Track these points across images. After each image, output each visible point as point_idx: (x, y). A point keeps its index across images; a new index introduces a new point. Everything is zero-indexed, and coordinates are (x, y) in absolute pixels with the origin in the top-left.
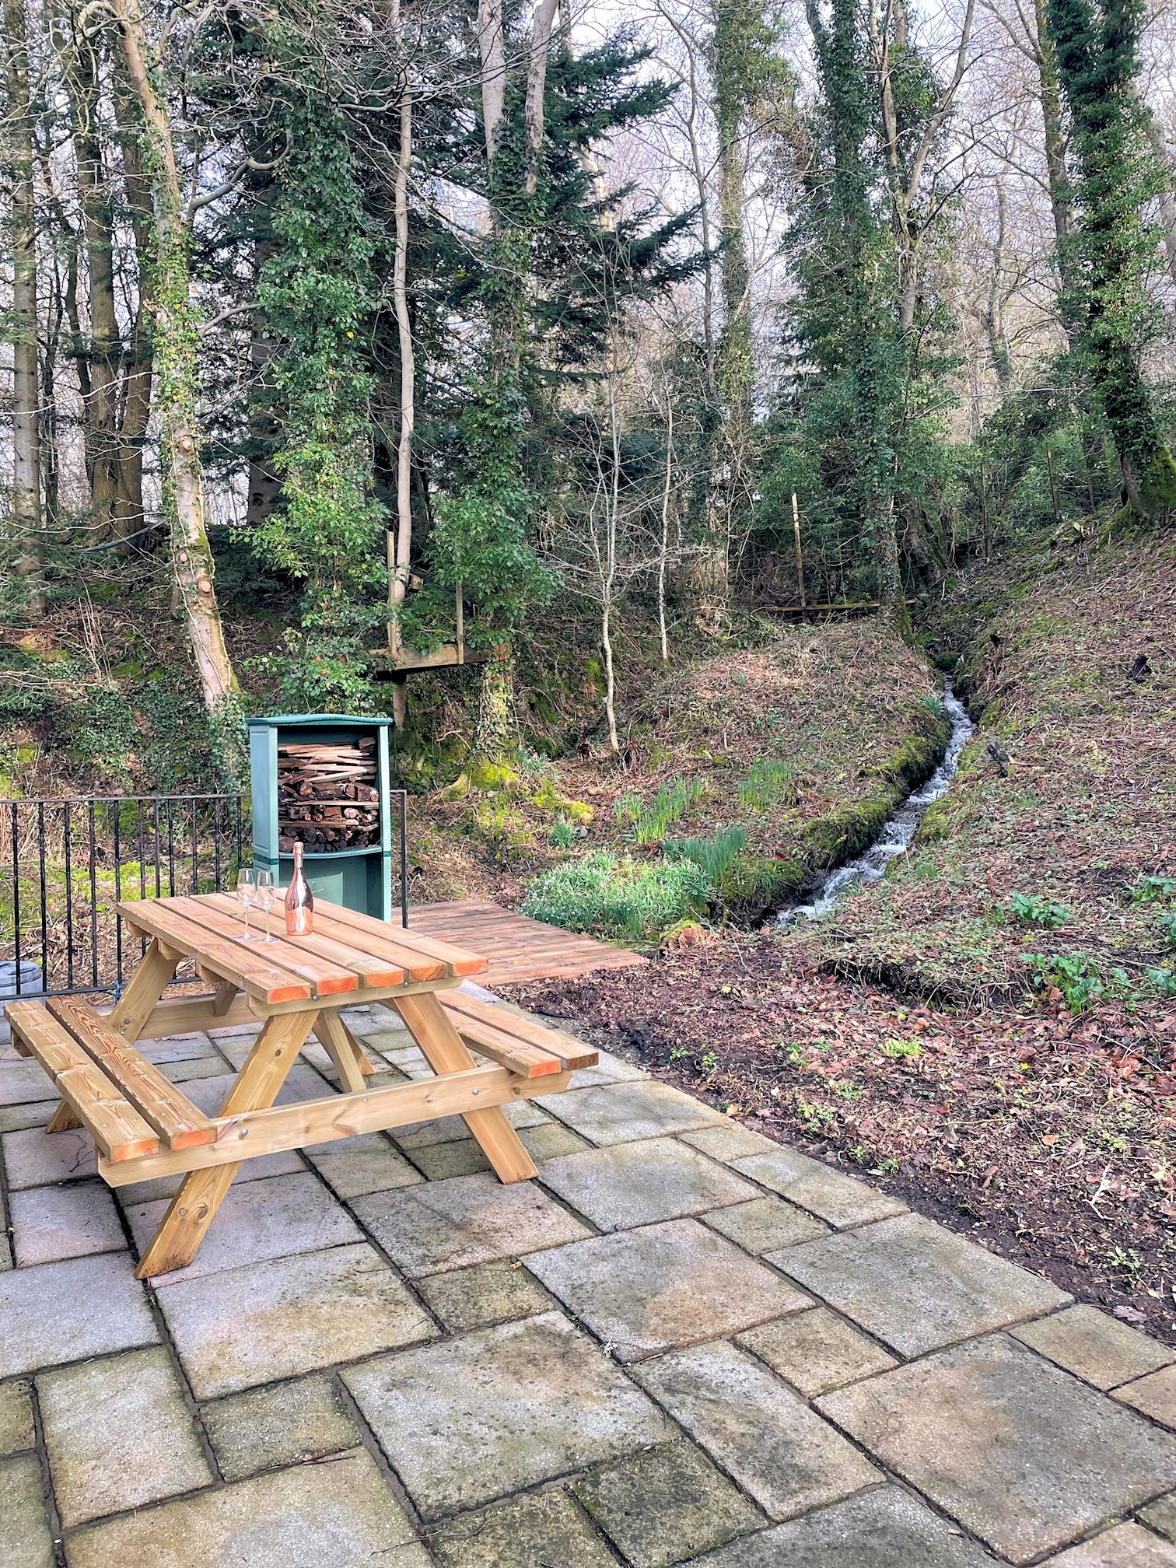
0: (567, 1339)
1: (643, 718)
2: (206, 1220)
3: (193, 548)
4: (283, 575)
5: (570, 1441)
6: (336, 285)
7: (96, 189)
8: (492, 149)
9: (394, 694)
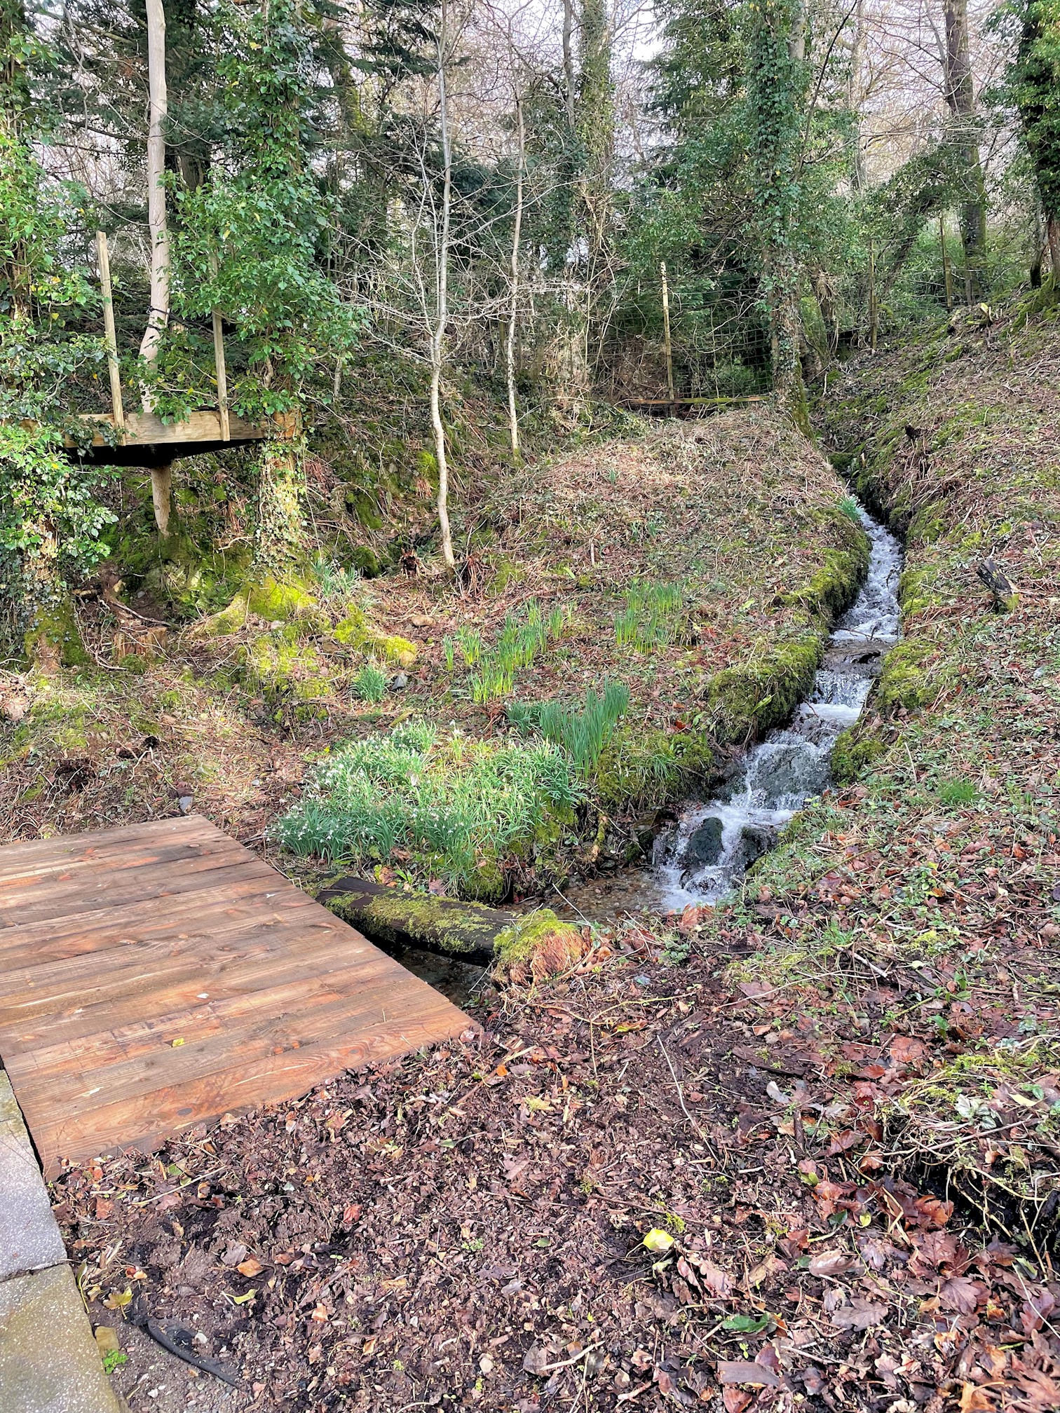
1: (485, 524)
9: (154, 486)
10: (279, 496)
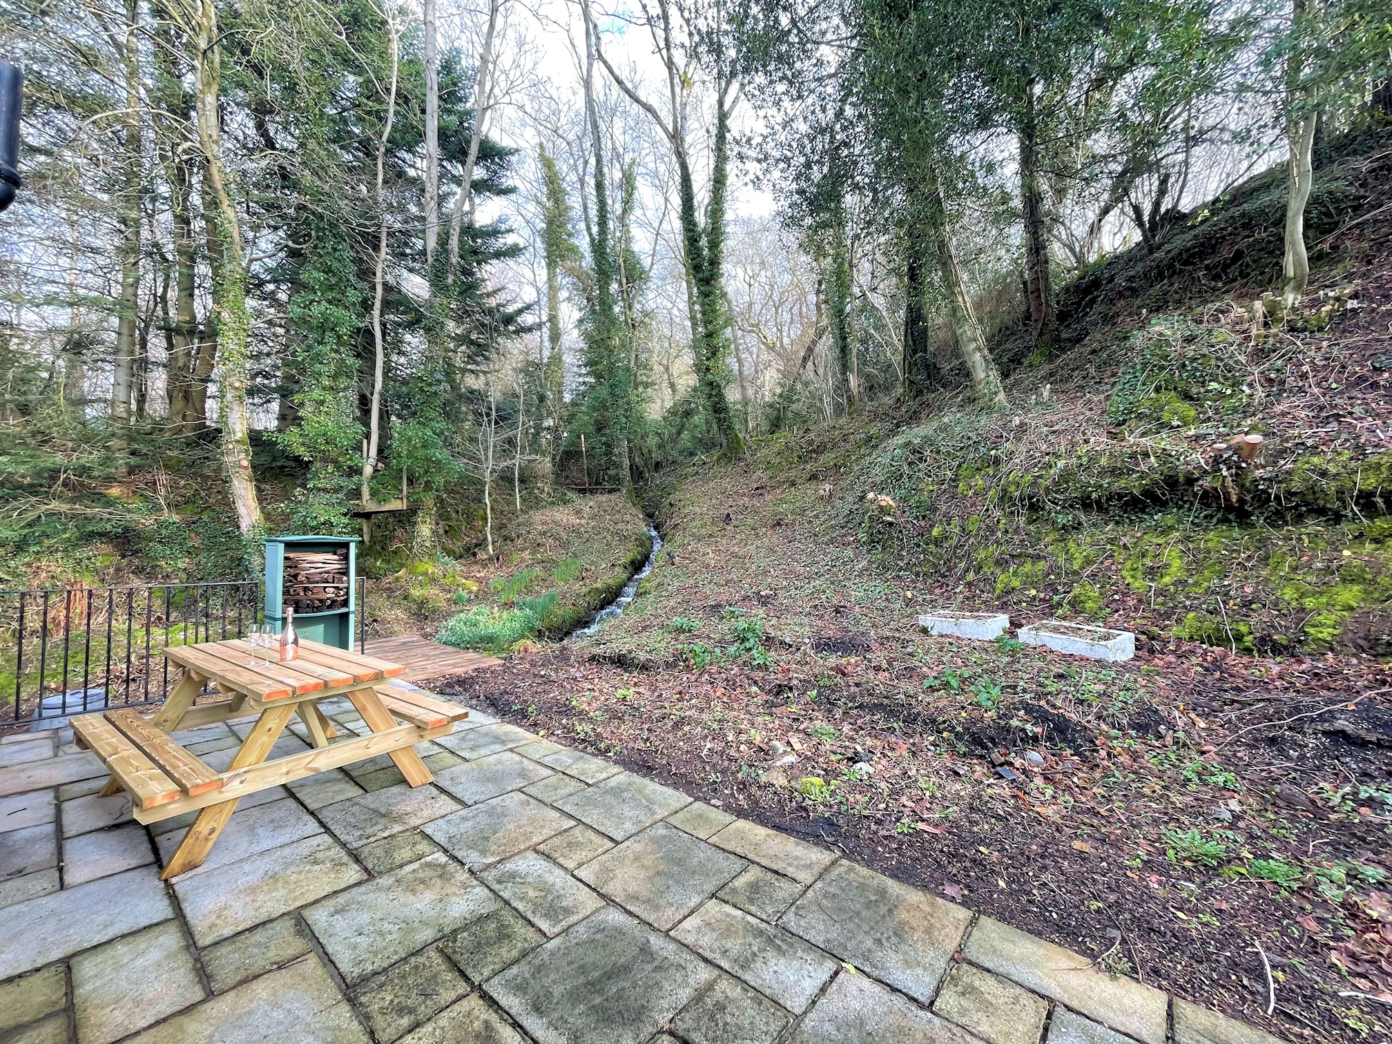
0: (444, 866)
1: (506, 538)
2: (215, 836)
3: (237, 442)
4: (297, 459)
5: (441, 921)
6: (337, 312)
7: (185, 241)
8: (430, 260)
9: (364, 525)
10: (423, 529)
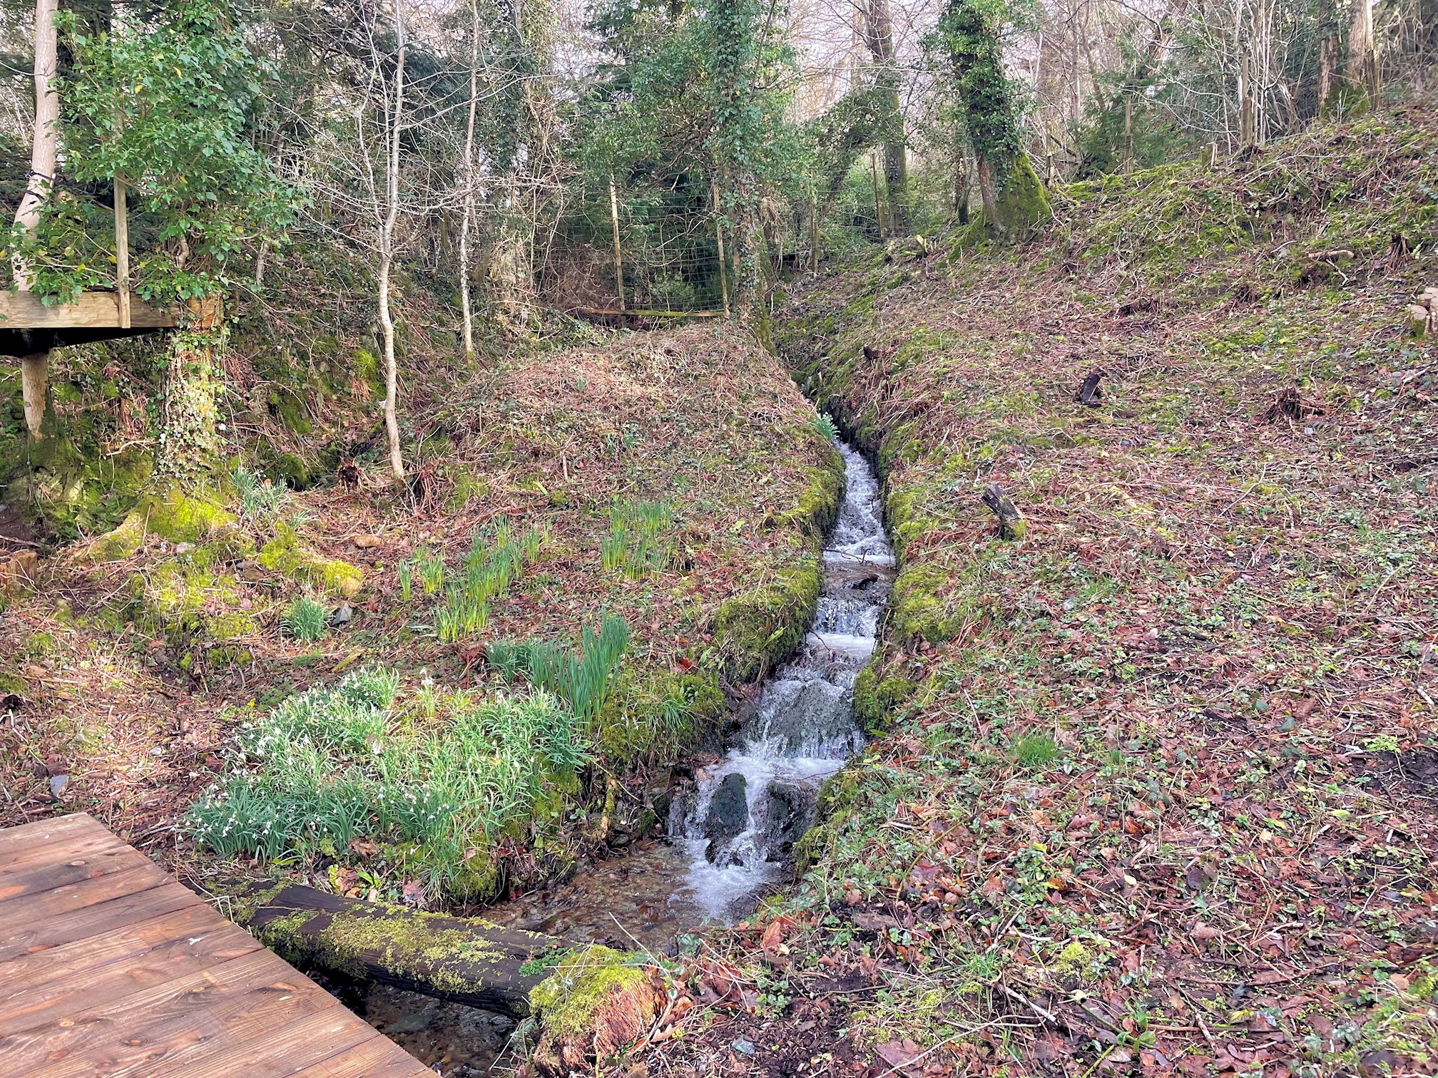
1: (439, 431)
9: (24, 379)
10: (192, 394)
